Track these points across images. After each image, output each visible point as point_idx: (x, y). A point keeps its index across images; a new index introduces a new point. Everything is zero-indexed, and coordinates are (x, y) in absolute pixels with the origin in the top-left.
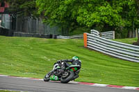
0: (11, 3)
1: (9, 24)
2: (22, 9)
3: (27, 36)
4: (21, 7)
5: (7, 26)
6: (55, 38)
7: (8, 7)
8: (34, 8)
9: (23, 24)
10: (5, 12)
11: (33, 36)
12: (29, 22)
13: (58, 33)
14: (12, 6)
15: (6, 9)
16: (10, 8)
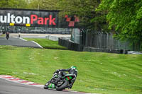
0: (81, 17)
1: (79, 39)
2: (93, 24)
3: (97, 51)
4: (91, 21)
5: (77, 41)
6: (126, 53)
7: (78, 21)
8: (105, 23)
9: (93, 39)
10: (75, 27)
11: (103, 51)
12: (100, 37)
13: (129, 49)
14: (82, 20)
15: (76, 23)
16: (80, 22)
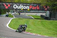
4: (54, 8)
5: (48, 16)
7: (49, 8)
9: (55, 15)
10: (47, 10)
14: (50, 8)
15: (48, 9)
